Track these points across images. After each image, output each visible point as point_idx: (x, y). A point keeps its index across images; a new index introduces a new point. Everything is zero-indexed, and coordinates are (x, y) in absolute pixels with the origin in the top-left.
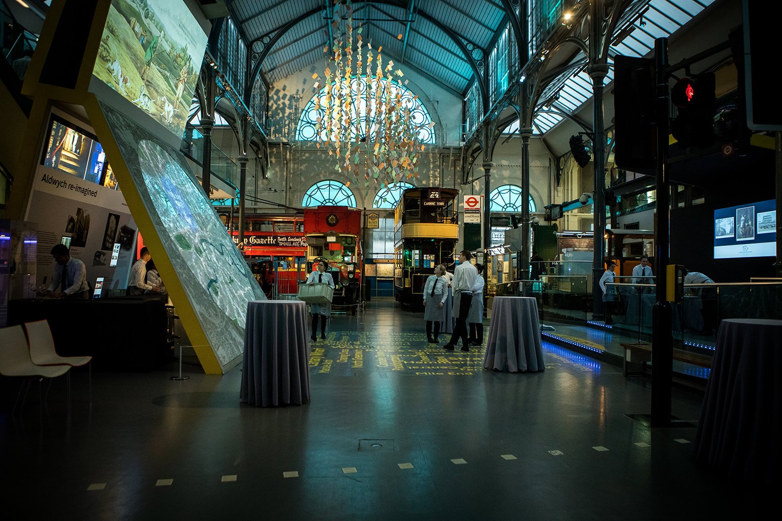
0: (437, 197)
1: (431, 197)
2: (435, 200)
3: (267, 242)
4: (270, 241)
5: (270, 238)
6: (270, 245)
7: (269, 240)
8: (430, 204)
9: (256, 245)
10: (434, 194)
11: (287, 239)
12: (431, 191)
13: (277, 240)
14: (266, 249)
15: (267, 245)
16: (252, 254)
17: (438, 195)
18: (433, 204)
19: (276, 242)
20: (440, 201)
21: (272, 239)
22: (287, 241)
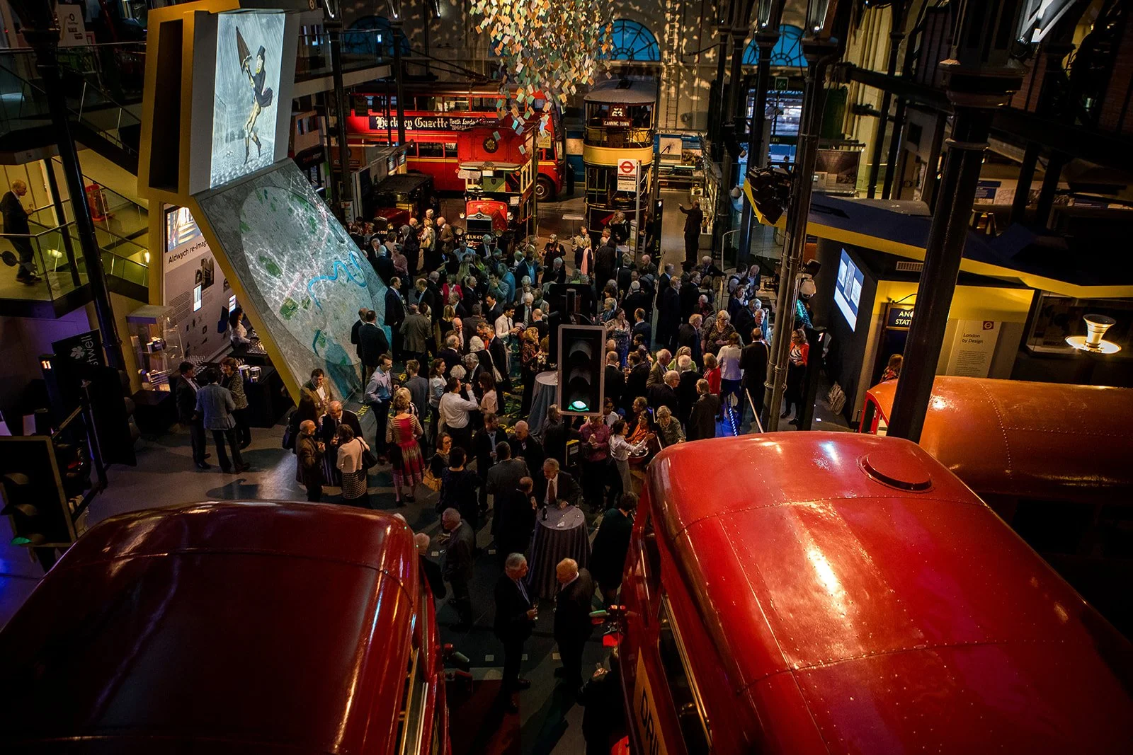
0: (621, 115)
1: (613, 115)
2: (618, 119)
3: (436, 125)
4: (440, 124)
5: (440, 120)
6: (441, 129)
7: (439, 122)
8: (611, 123)
9: (423, 129)
10: (617, 111)
11: (462, 122)
12: (613, 108)
13: (449, 122)
14: (436, 134)
15: (436, 129)
16: (419, 141)
17: (621, 113)
18: (616, 123)
19: (448, 125)
20: (624, 121)
21: (442, 122)
22: (462, 125)
